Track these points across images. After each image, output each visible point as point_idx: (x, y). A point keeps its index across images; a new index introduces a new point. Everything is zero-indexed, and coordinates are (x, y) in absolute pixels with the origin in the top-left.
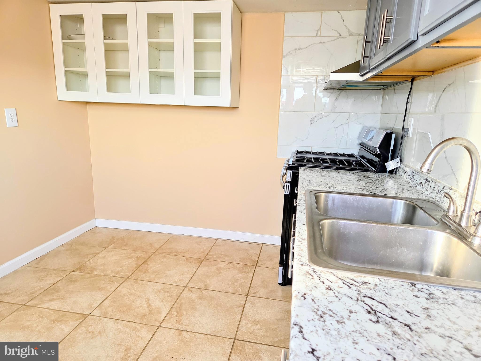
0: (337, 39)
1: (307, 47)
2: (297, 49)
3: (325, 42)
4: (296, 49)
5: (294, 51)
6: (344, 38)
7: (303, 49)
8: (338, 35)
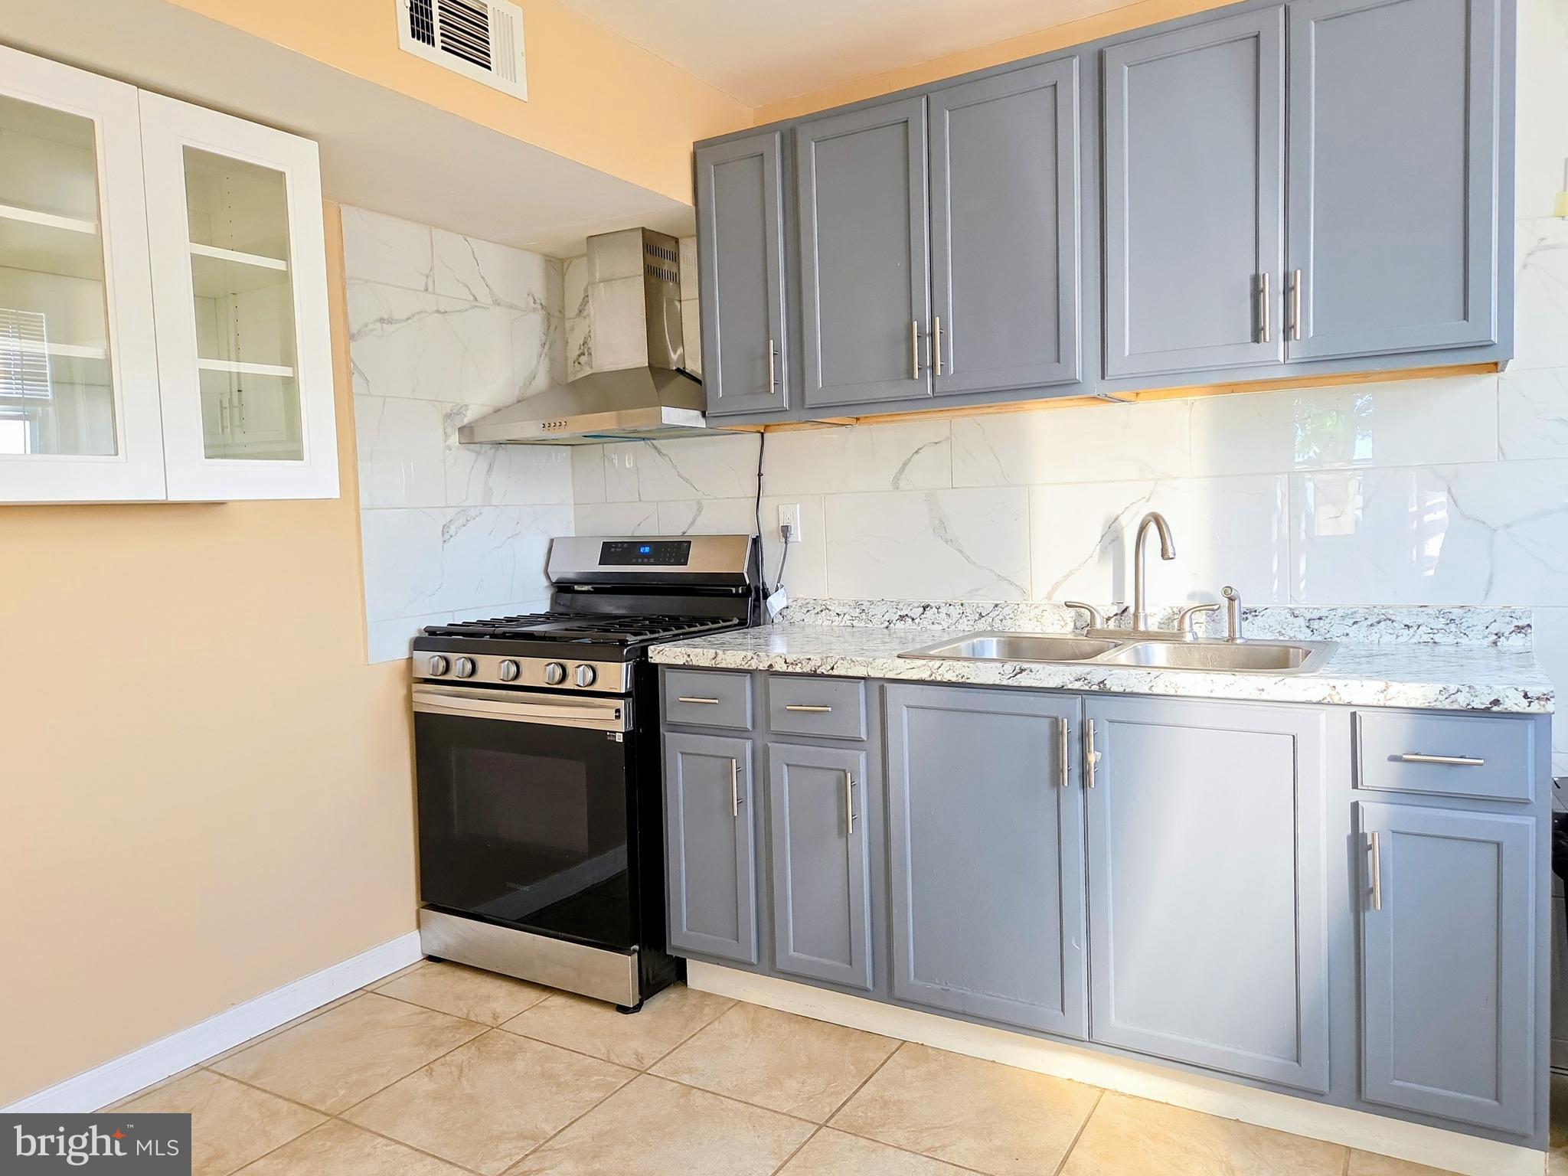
0: (471, 308)
1: (407, 319)
2: (384, 320)
3: (446, 312)
4: (382, 320)
5: (378, 325)
6: (484, 308)
7: (398, 321)
8: (472, 298)
